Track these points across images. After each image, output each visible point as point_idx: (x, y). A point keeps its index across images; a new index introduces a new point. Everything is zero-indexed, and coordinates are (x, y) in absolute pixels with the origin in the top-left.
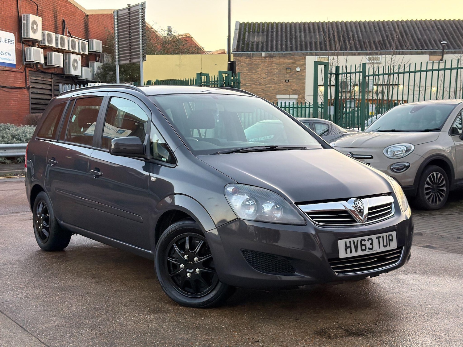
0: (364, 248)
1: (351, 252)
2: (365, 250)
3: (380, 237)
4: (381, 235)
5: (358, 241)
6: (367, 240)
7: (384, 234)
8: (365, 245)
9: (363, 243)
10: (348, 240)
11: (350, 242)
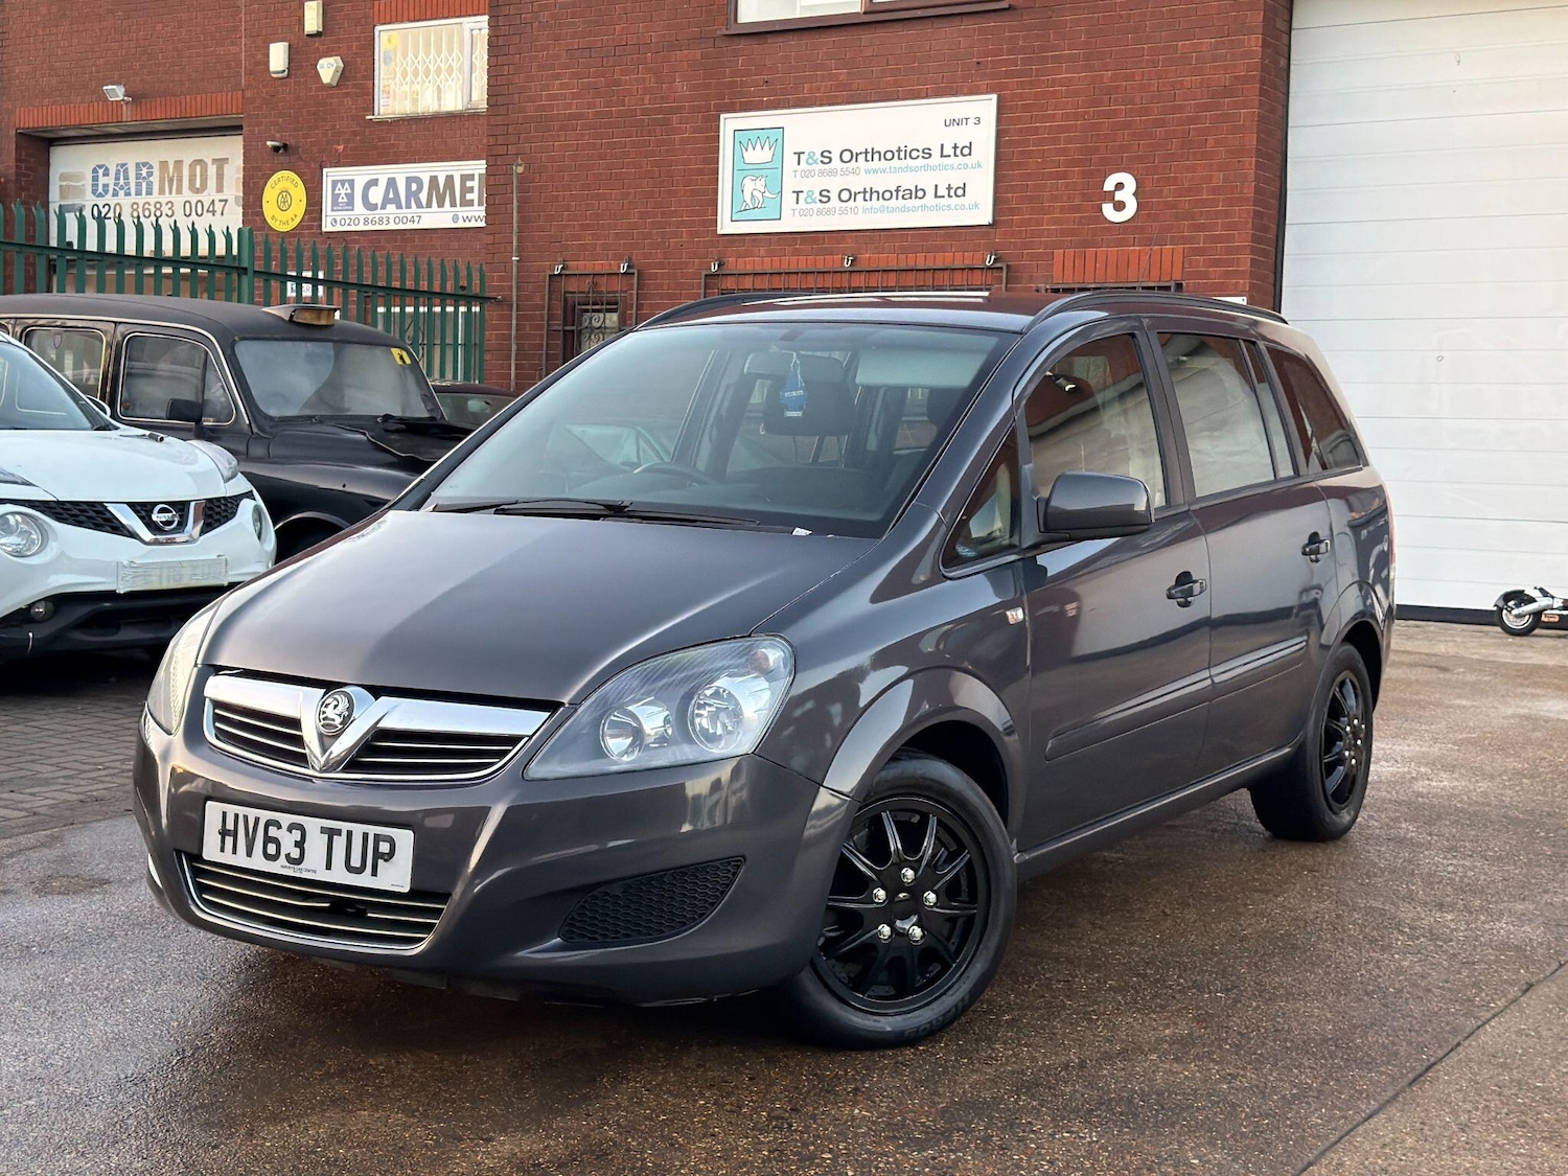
0: (272, 848)
1: (234, 851)
2: (274, 858)
3: (339, 832)
4: (344, 826)
5: (257, 820)
6: (285, 826)
7: (358, 829)
8: (276, 841)
9: (273, 831)
10: (231, 809)
11: (237, 816)
